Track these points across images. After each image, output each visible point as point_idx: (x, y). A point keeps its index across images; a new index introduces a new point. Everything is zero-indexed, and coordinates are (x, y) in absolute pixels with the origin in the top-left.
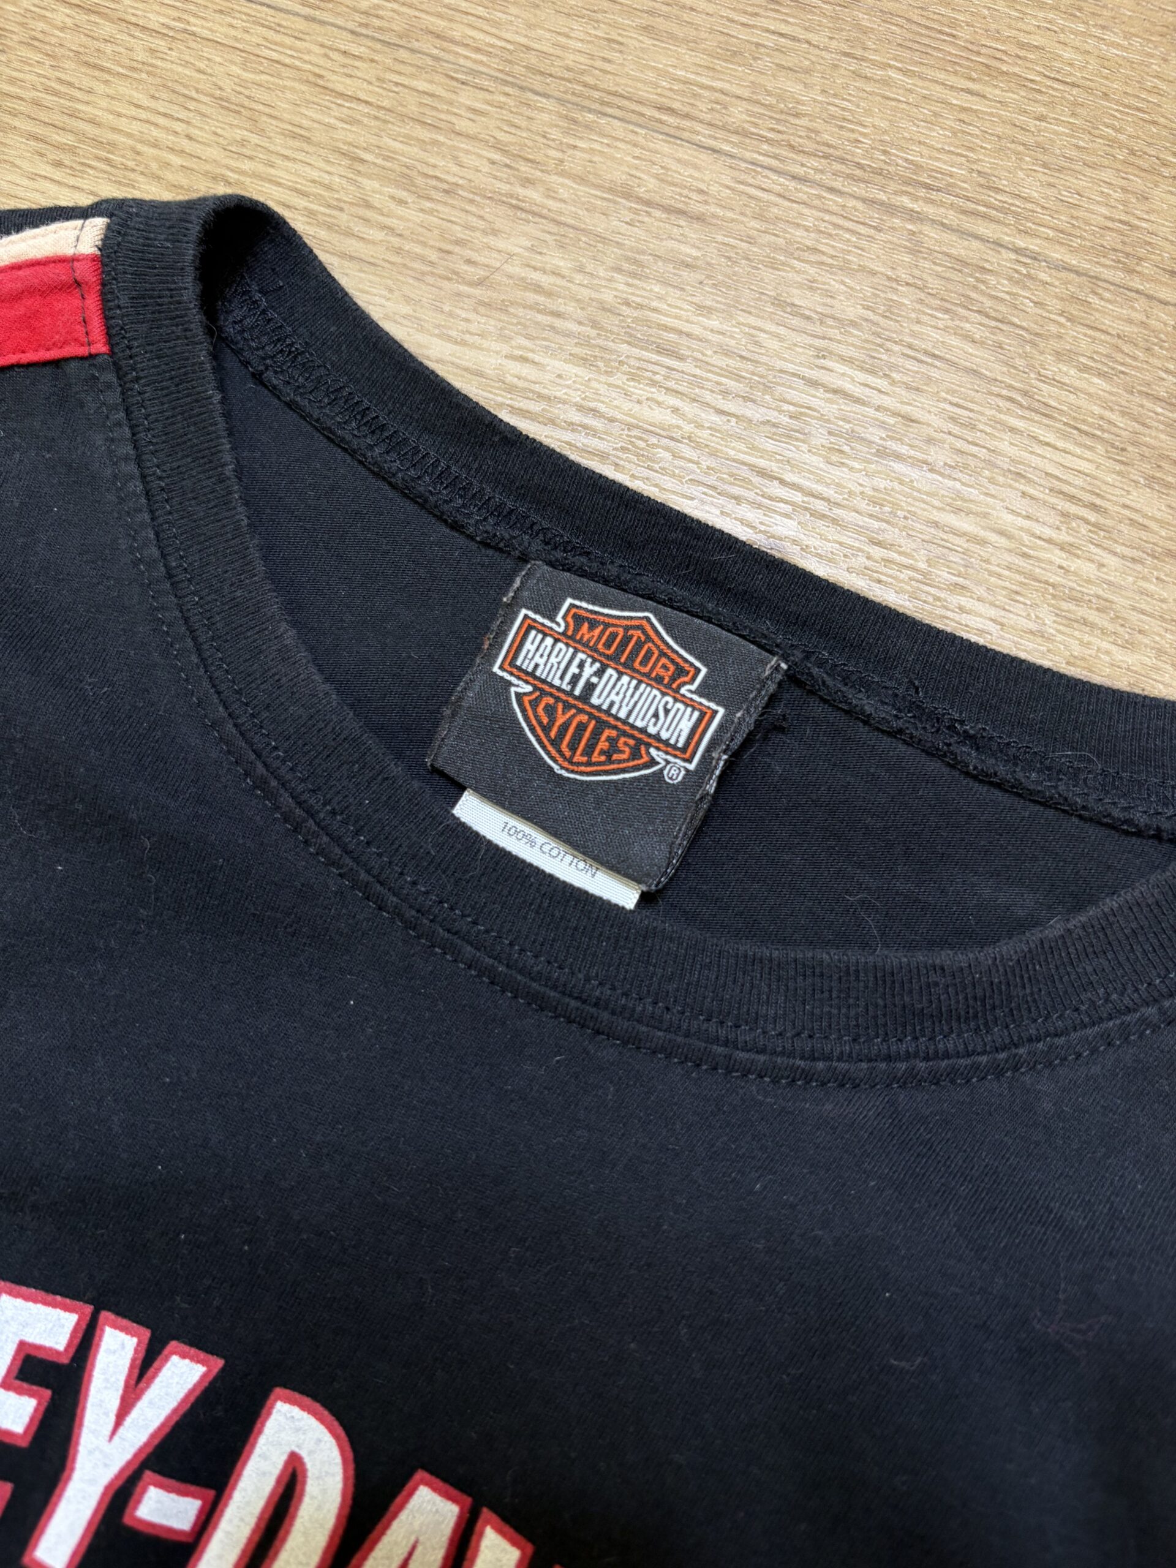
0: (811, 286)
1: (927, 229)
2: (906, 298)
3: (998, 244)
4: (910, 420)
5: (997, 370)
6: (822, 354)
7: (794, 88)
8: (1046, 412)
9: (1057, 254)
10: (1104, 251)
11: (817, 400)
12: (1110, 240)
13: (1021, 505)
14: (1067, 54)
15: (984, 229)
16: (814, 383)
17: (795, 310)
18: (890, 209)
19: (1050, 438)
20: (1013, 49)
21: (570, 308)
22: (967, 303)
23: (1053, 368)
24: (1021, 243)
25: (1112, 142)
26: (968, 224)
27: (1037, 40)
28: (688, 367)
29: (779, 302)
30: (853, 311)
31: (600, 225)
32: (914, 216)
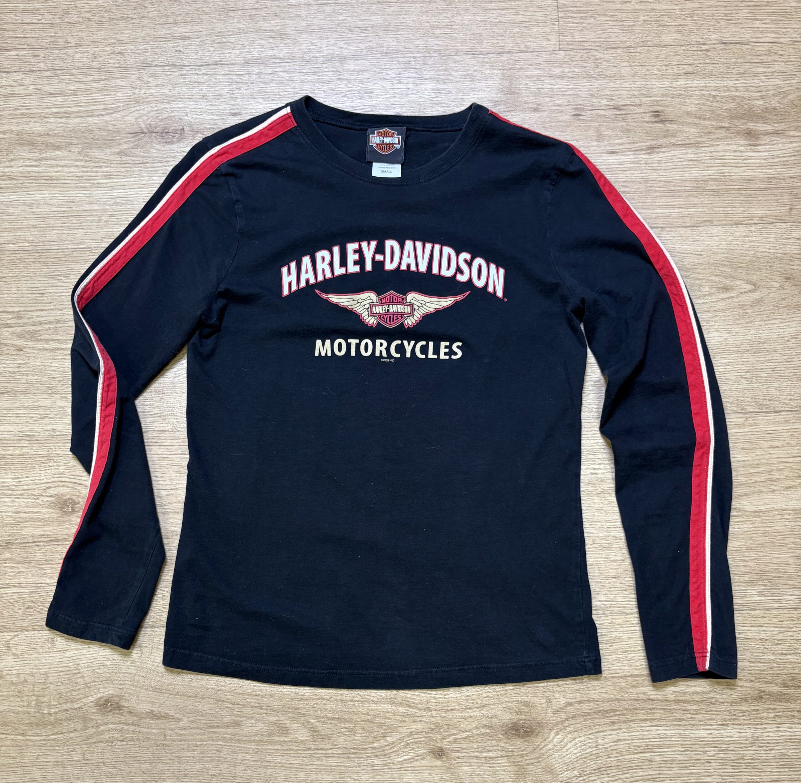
0: (387, 74)
1: (400, 59)
2: (401, 70)
3: (410, 57)
4: (408, 88)
5: (417, 76)
6: (393, 84)
7: (371, 44)
8: (426, 79)
9: (419, 55)
10: (425, 52)
11: (395, 91)
12: (425, 50)
13: (428, 94)
14: (408, 22)
15: (408, 55)
16: (393, 89)
17: (386, 79)
18: (393, 58)
19: (428, 83)
20: (400, 24)
21: (355, 92)
22: (410, 68)
23: (425, 72)
24: (413, 55)
25: (420, 34)
26: (405, 55)
27: (403, 21)
28: (376, 94)
29: (384, 79)
30: (395, 76)
31: (353, 77)
32: (397, 57)
